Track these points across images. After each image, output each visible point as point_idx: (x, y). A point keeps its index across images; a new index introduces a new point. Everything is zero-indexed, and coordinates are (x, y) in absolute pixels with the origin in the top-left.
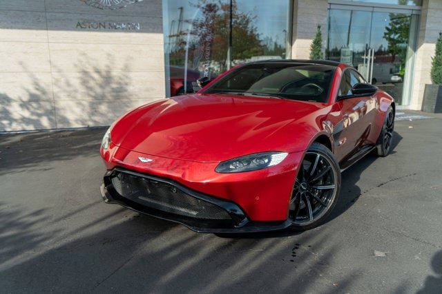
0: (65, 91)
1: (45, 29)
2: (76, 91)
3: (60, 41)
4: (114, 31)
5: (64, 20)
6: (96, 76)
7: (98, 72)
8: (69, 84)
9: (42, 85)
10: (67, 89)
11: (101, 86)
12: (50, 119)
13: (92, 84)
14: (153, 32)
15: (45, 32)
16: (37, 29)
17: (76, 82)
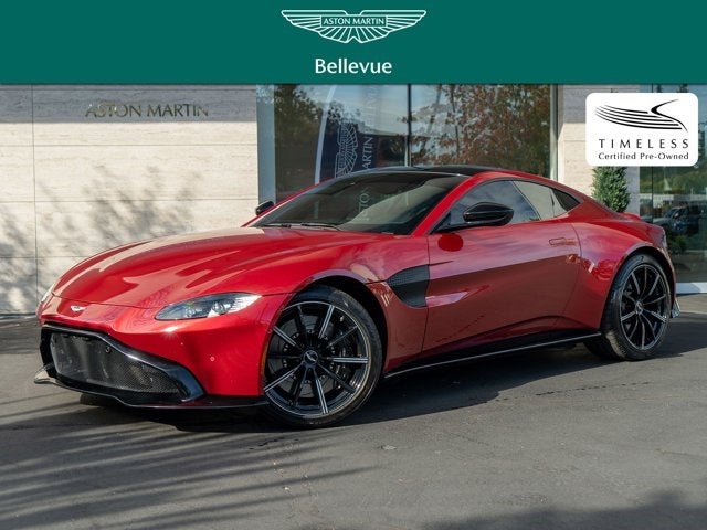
0: (61, 239)
1: (28, 122)
2: (82, 240)
3: (56, 143)
4: (157, 121)
5: (64, 103)
6: (122, 209)
7: (127, 201)
8: (70, 227)
9: (21, 228)
10: (66, 234)
11: (132, 231)
12: (26, 294)
13: (114, 226)
14: (235, 119)
15: (28, 126)
16: (15, 122)
17: (83, 222)
